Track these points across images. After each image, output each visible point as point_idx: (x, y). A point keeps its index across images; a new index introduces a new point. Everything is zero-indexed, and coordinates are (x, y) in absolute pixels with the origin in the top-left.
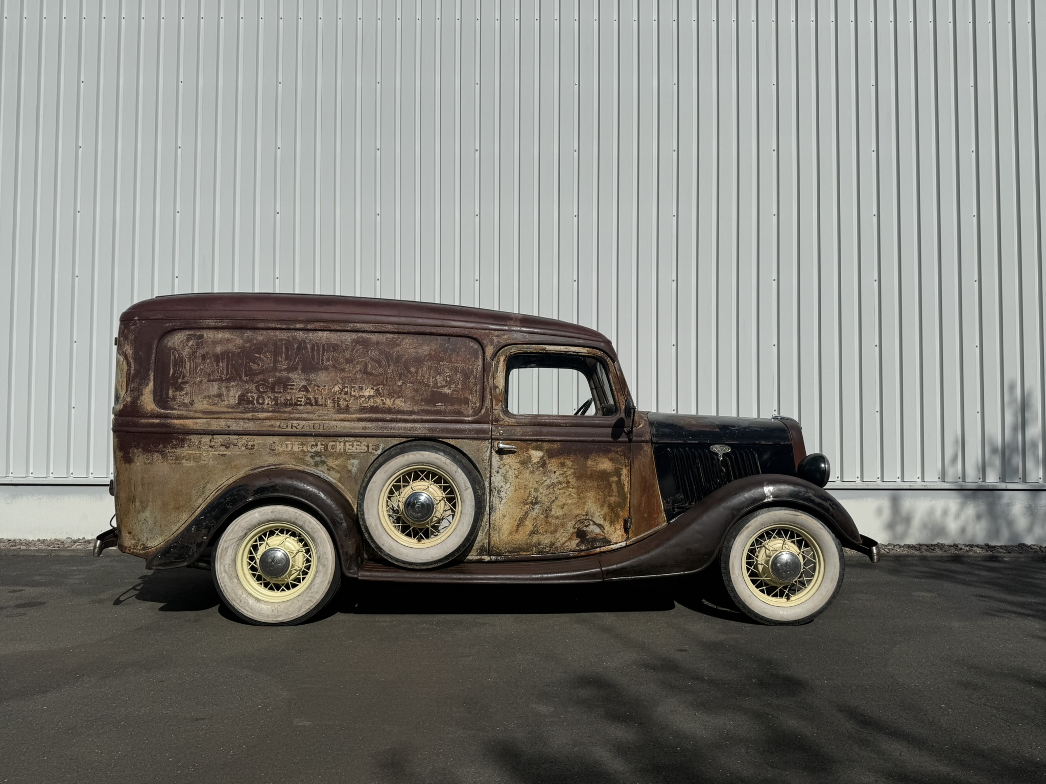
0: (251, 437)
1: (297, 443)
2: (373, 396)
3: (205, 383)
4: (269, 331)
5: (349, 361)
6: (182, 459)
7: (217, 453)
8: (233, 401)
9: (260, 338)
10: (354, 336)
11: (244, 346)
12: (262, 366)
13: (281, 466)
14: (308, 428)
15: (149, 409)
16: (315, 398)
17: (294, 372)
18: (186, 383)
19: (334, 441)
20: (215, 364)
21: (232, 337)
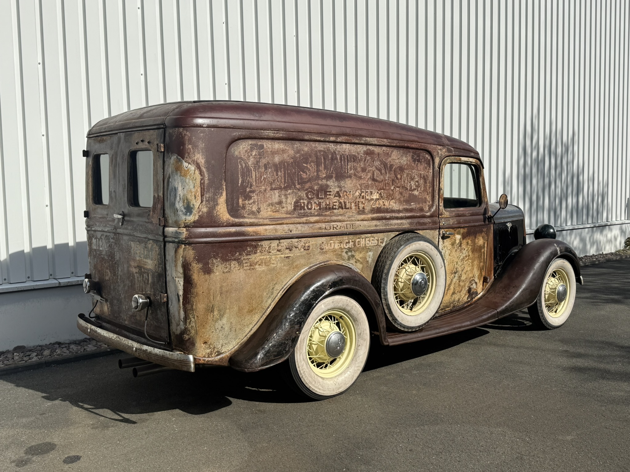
0: (307, 239)
1: (337, 241)
2: (378, 199)
3: (269, 192)
4: (311, 143)
5: (364, 170)
6: (256, 265)
7: (283, 256)
8: (290, 207)
9: (306, 149)
10: (365, 148)
11: (295, 156)
12: (309, 175)
13: (328, 263)
14: (344, 228)
15: (224, 219)
16: (345, 203)
17: (330, 179)
18: (253, 192)
19: (359, 238)
20: (275, 174)
21: (286, 147)
